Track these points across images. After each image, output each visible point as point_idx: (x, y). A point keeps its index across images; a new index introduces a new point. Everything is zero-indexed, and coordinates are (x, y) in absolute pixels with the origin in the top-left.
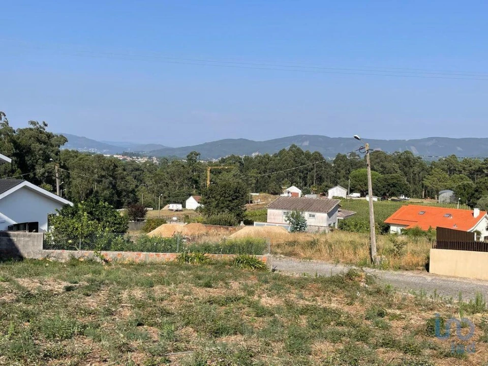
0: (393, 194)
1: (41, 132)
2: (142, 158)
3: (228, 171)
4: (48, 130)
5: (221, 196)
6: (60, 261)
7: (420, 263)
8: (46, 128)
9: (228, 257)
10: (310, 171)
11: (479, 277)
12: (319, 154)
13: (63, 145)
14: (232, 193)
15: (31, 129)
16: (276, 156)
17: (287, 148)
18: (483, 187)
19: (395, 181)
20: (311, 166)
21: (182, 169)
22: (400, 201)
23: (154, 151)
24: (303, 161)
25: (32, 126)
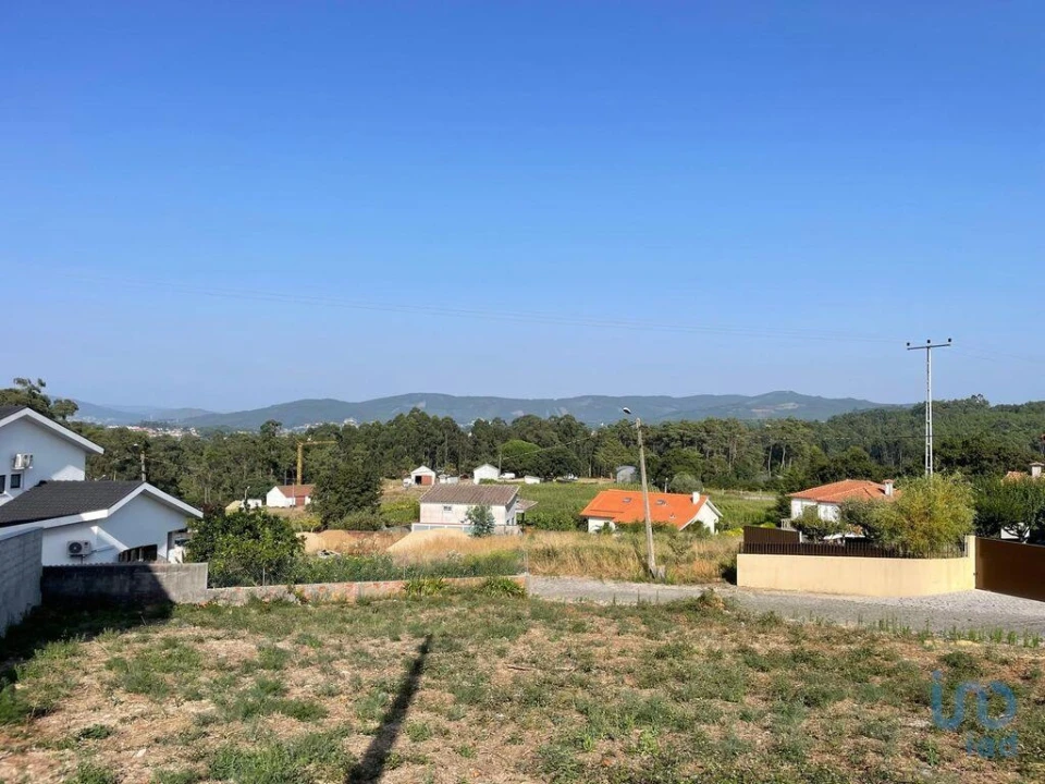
0: (559, 473)
1: (34, 396)
2: (172, 430)
3: (321, 447)
4: (44, 391)
5: (346, 487)
6: (233, 604)
7: (714, 573)
8: (42, 389)
9: (475, 581)
10: (440, 444)
11: (810, 588)
12: (451, 420)
13: (72, 414)
14: (360, 480)
15: (16, 392)
16: (390, 424)
17: (406, 414)
18: (672, 461)
19: (561, 455)
20: (441, 438)
21: (252, 446)
22: (569, 482)
23: (191, 419)
24: (429, 431)
25: (19, 387)
